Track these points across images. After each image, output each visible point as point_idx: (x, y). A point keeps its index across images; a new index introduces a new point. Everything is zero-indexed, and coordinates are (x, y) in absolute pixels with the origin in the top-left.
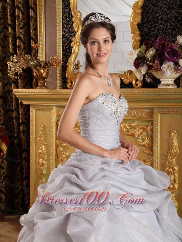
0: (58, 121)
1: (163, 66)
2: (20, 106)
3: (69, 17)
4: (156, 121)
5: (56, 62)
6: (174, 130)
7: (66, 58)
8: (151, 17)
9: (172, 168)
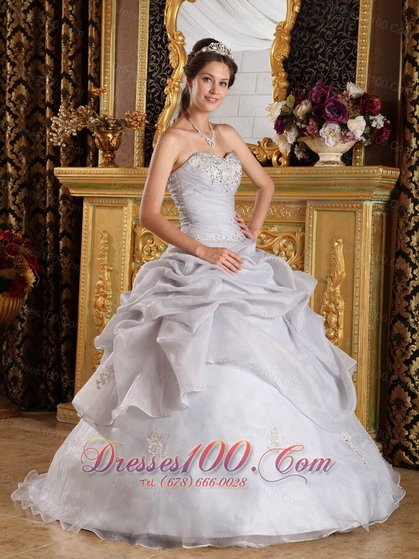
0: (135, 227)
1: (321, 131)
2: (61, 202)
3: (161, 42)
4: (310, 224)
5: (136, 120)
6: (339, 238)
7: (154, 115)
8: (307, 50)
9: (334, 303)
